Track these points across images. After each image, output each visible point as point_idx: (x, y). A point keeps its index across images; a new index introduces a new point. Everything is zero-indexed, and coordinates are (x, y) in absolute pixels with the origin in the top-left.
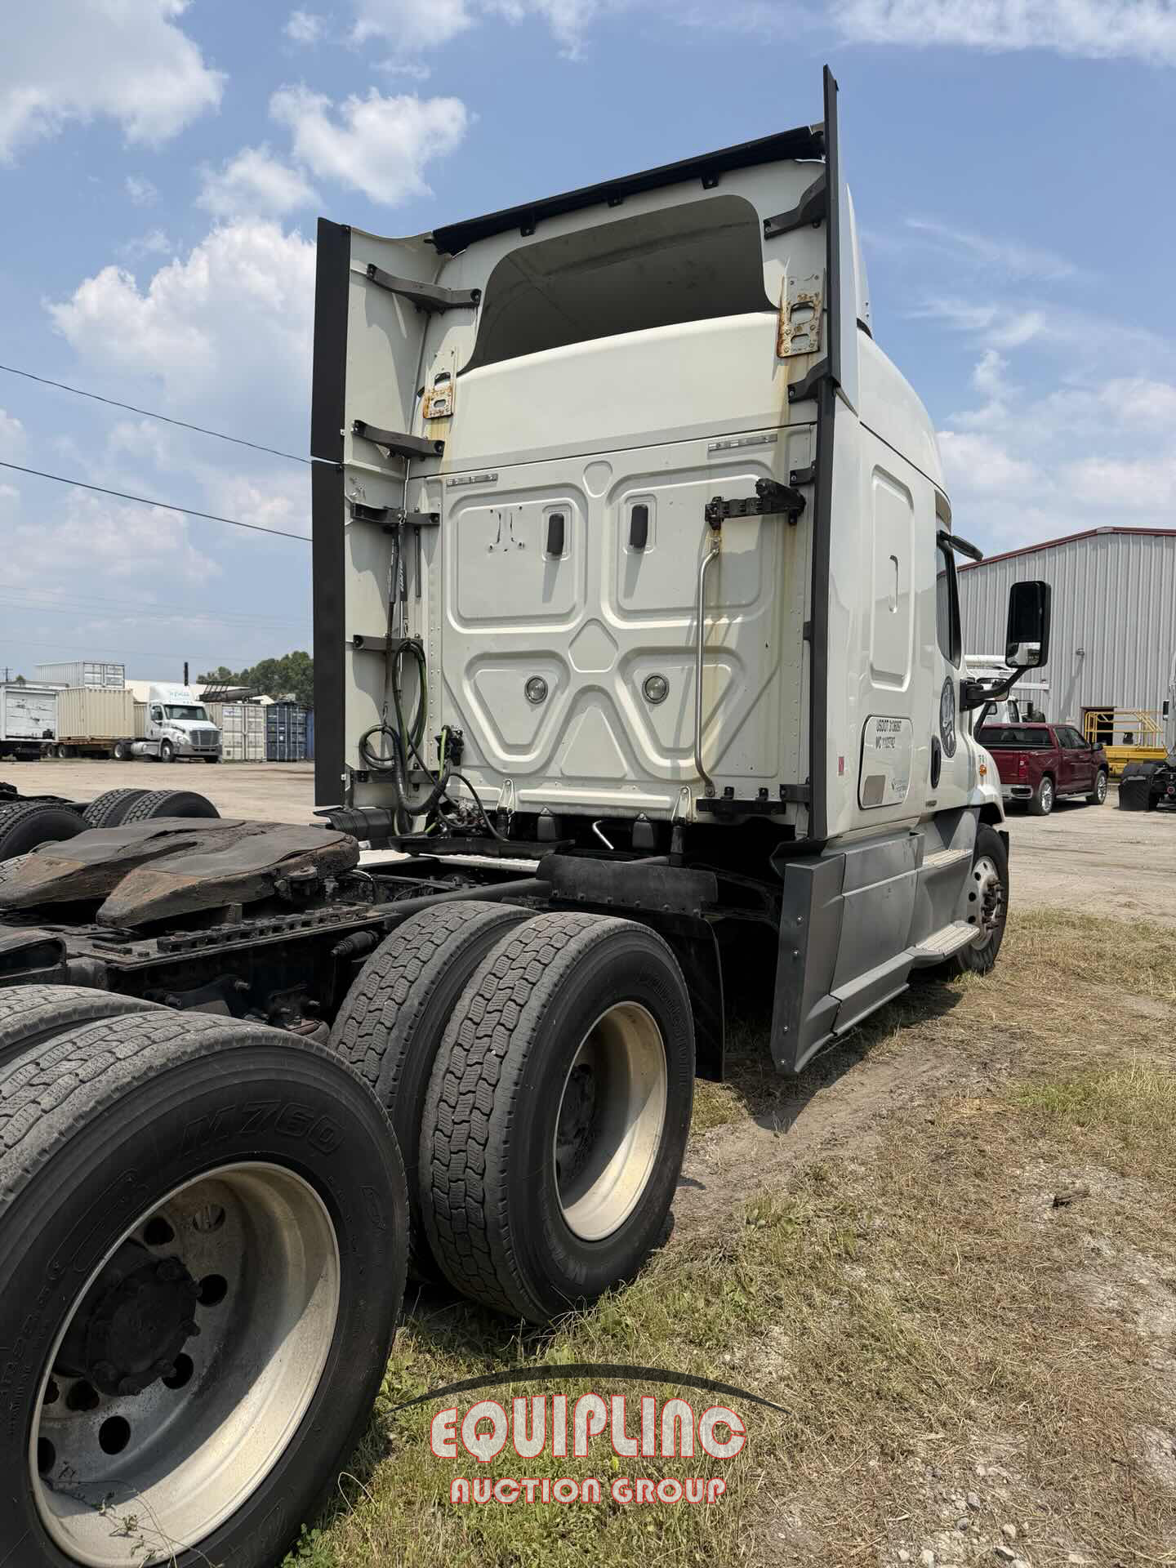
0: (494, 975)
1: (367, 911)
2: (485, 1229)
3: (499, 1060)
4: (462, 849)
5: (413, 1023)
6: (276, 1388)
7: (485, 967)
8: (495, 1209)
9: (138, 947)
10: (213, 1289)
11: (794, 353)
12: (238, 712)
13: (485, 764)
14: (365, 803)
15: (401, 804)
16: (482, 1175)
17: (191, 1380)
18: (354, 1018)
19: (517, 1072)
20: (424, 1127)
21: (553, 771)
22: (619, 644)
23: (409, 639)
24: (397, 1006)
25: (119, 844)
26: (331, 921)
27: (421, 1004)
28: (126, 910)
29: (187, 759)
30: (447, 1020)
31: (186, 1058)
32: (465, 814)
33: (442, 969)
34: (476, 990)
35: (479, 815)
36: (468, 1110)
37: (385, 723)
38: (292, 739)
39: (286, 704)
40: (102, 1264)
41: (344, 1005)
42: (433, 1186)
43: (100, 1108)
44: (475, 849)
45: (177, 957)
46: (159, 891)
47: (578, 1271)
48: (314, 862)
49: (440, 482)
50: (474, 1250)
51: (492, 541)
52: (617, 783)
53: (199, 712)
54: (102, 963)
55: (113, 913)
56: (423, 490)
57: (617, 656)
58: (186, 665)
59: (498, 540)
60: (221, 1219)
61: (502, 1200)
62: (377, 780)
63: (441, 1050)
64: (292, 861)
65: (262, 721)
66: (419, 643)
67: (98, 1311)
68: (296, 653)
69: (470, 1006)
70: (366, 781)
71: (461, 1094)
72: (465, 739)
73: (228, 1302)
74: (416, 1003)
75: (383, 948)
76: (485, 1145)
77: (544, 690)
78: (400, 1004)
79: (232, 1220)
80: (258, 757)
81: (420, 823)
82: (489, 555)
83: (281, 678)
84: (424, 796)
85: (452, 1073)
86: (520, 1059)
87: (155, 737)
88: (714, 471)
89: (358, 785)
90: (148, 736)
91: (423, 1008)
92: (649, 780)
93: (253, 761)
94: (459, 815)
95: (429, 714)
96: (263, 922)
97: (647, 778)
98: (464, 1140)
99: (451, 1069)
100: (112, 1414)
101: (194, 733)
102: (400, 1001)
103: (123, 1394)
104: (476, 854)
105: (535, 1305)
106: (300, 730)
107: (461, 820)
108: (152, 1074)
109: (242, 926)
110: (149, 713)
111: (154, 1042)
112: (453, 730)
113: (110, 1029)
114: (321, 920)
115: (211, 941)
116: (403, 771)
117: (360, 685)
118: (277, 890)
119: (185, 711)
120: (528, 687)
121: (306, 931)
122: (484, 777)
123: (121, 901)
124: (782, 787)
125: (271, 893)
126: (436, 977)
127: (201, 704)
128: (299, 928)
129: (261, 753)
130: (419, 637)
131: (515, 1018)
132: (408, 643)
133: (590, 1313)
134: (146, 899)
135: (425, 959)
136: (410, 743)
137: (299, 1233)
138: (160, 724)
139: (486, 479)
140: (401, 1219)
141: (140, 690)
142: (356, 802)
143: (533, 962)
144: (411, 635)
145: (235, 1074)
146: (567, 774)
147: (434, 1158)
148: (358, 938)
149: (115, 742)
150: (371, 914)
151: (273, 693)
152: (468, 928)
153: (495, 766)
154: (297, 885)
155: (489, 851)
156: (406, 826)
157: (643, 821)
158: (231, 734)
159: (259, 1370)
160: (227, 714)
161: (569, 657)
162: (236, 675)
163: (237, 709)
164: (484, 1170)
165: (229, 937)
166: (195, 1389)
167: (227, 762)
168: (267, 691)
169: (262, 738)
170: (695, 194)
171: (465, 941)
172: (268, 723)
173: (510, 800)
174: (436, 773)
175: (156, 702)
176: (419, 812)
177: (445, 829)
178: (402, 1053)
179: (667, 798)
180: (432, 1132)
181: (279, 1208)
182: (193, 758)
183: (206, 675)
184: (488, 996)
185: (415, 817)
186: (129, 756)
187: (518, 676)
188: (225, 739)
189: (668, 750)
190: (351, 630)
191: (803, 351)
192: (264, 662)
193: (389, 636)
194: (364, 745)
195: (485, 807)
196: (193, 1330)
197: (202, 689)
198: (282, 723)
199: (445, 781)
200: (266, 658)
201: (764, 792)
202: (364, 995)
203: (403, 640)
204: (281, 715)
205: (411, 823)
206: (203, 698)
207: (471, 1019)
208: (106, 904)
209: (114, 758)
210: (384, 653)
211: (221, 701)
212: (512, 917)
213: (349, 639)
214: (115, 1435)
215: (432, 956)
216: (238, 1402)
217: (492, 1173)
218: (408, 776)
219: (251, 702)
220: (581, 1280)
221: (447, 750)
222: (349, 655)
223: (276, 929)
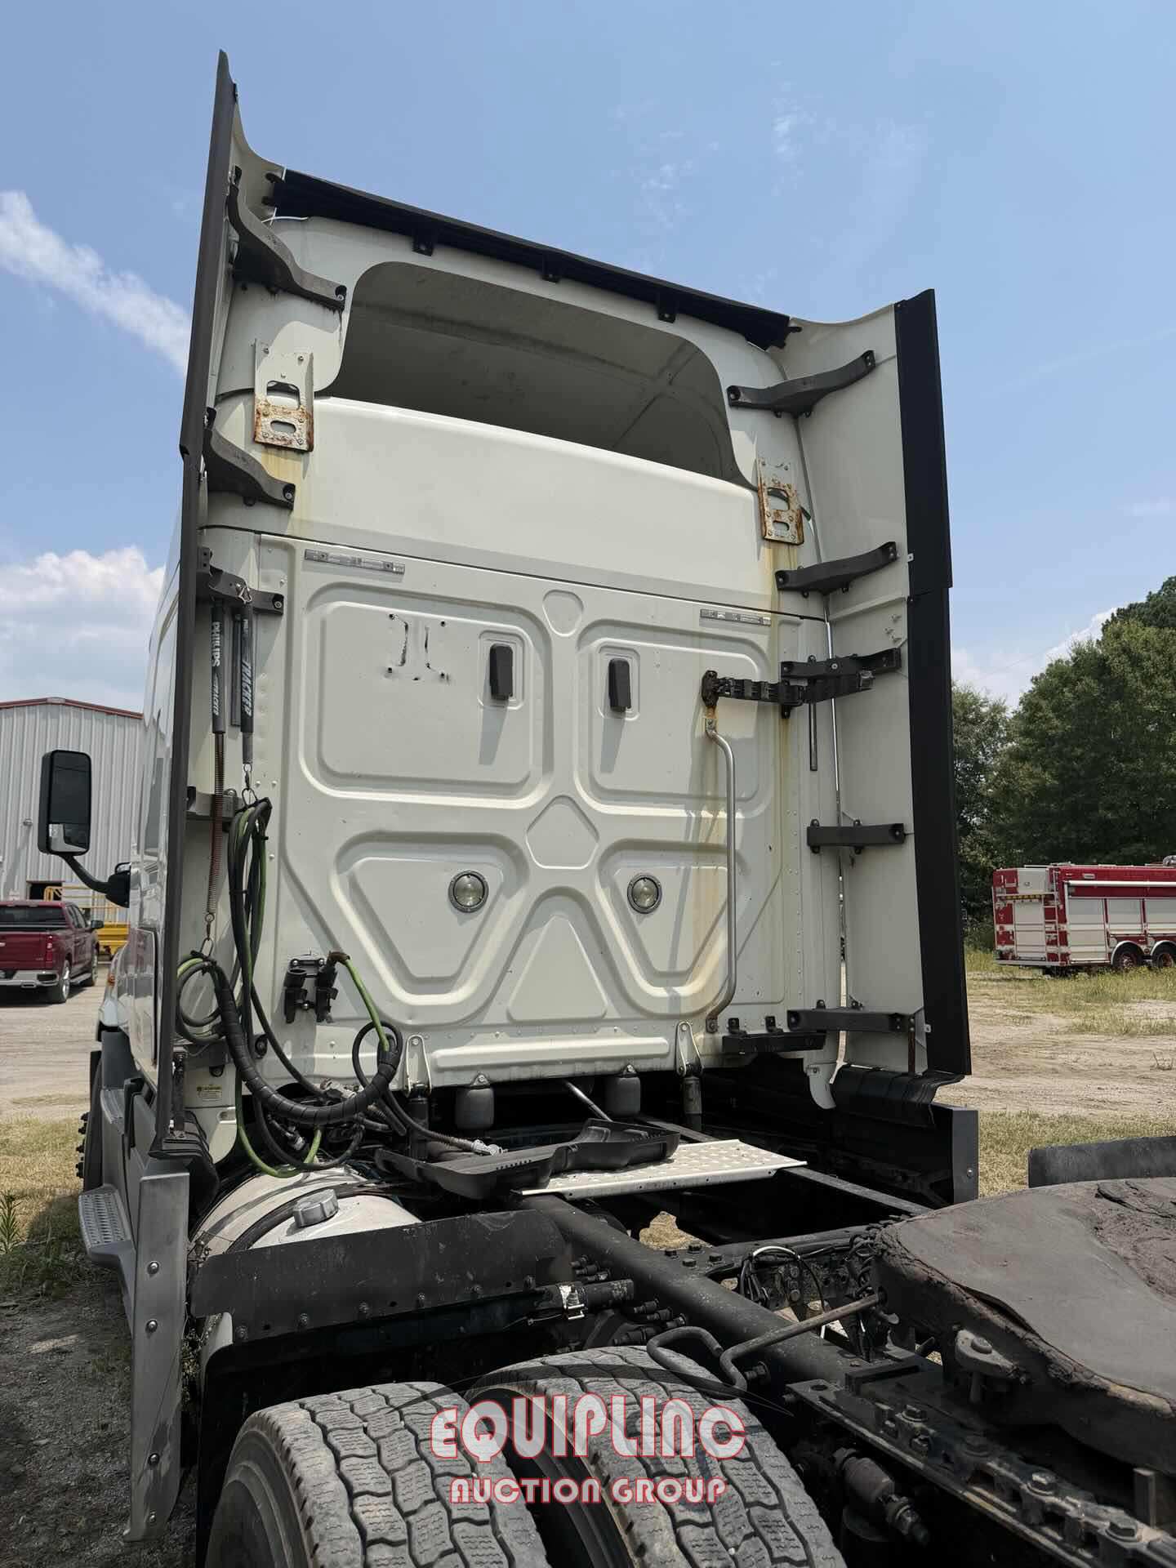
11: (777, 539)
21: (494, 1015)
22: (600, 833)
49: (288, 548)
51: (392, 661)
52: (590, 1025)
56: (252, 553)
57: (597, 849)
59: (403, 662)
77: (483, 891)
82: (385, 681)
88: (704, 641)
92: (641, 1017)
97: (633, 1014)
120: (455, 887)
124: (791, 1014)
139: (387, 568)
146: (517, 1017)
157: (629, 1075)
161: (527, 845)
170: (644, 318)
179: (661, 1040)
187: (441, 869)
189: (662, 975)
191: (787, 540)
201: (770, 1021)
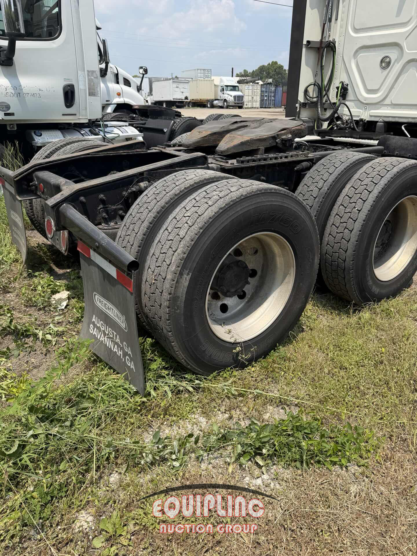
0: (360, 180)
1: (308, 154)
2: (344, 270)
3: (358, 211)
4: (343, 135)
5: (325, 196)
6: (272, 304)
7: (356, 176)
8: (349, 263)
9: (230, 161)
10: (253, 273)
12: (251, 87)
13: (356, 99)
14: (304, 117)
15: (319, 117)
16: (346, 252)
17: (246, 298)
18: (302, 193)
19: (365, 216)
20: (325, 233)
21: (387, 101)
23: (330, 41)
24: (318, 190)
25: (221, 126)
26: (295, 157)
27: (328, 189)
28: (226, 148)
29: (232, 107)
30: (338, 195)
31: (253, 193)
32: (345, 121)
33: (338, 177)
34: (351, 185)
35: (351, 122)
36: (343, 229)
37: (316, 81)
38: (270, 99)
39: (268, 84)
40: (226, 256)
41: (298, 188)
42: (326, 253)
43: (227, 207)
44: (349, 136)
45: (243, 165)
46: (237, 142)
47: (376, 290)
48: (291, 133)
50: (339, 277)
52: (416, 107)
53: (237, 88)
54: (219, 166)
55: (221, 149)
58: (233, 69)
60: (256, 252)
61: (352, 261)
62: (310, 107)
63: (335, 207)
64: (283, 132)
65: (259, 92)
66: (334, 43)
67: (222, 272)
68: (273, 62)
69: (348, 191)
70: (305, 107)
71: (341, 223)
72: (349, 88)
73: (257, 277)
74: (326, 189)
75: (314, 168)
76: (348, 241)
77: (389, 62)
78: (320, 189)
79: (260, 253)
80: (257, 107)
81: (325, 125)
83: (266, 73)
84: (328, 114)
85: (338, 215)
86: (367, 212)
87: (222, 98)
89: (302, 109)
90: (219, 98)
91: (329, 191)
93: (255, 108)
94: (342, 122)
95: (335, 77)
96: (271, 155)
98: (340, 239)
99: (338, 214)
100: (223, 302)
101: (235, 97)
102: (320, 188)
103: (227, 297)
104: (349, 137)
105: (358, 298)
106: (273, 95)
107: (343, 124)
108: (243, 197)
109: (264, 156)
110: (220, 88)
111: (243, 187)
112: (345, 83)
113: (228, 183)
114: (292, 156)
115: (254, 161)
116: (321, 103)
117: (307, 64)
118: (277, 143)
119: (232, 88)
120: (382, 61)
121: (286, 160)
122: (355, 105)
123: (224, 145)
125: (275, 144)
126: (335, 180)
127: (237, 85)
128: (283, 159)
129: (258, 105)
130: (334, 40)
131: (367, 196)
132: (330, 43)
133: (377, 304)
134: (232, 144)
135: (331, 172)
136: (325, 90)
137: (283, 259)
138: (223, 93)
140: (317, 261)
141: (217, 80)
142: (301, 116)
143: (377, 175)
144: (331, 39)
145: (268, 201)
146: (393, 103)
147: (328, 244)
148: (304, 164)
149: (208, 101)
150: (309, 155)
151: (263, 80)
152: (350, 161)
153: (361, 100)
154: (284, 141)
155: (355, 136)
156: (320, 125)
158: (248, 97)
159: (267, 298)
160: (246, 88)
161: (404, 45)
162: (250, 73)
163: (250, 86)
164: (347, 250)
165: (260, 160)
166: (247, 301)
167: (246, 108)
168: (261, 79)
169: (258, 98)
171: (348, 166)
172: (261, 92)
173: (366, 115)
174: (335, 104)
175: (222, 84)
176: (325, 120)
177: (336, 128)
178: (319, 207)
180: (328, 235)
181: (276, 249)
182: (234, 107)
183: (239, 73)
184: (356, 187)
185: (323, 122)
186: (213, 106)
187: (378, 55)
188: (245, 99)
190: (306, 38)
192: (261, 66)
193: (321, 41)
194: (306, 91)
195: (354, 119)
196: (248, 283)
197: (238, 79)
198: (266, 92)
199: (339, 106)
200: (261, 65)
202: (306, 185)
203: (327, 41)
204: (266, 89)
205: (322, 125)
206: (239, 82)
207: (348, 196)
208: (219, 146)
209: (208, 107)
210: (319, 49)
211: (245, 83)
212: (368, 158)
213: (305, 42)
214: (224, 308)
215: (334, 171)
216: (260, 306)
217: (350, 251)
218: (322, 104)
219: (255, 83)
220: (376, 293)
221: (341, 92)
222: (304, 50)
223: (276, 158)
